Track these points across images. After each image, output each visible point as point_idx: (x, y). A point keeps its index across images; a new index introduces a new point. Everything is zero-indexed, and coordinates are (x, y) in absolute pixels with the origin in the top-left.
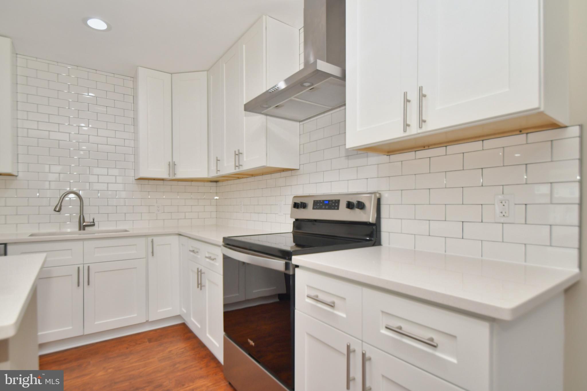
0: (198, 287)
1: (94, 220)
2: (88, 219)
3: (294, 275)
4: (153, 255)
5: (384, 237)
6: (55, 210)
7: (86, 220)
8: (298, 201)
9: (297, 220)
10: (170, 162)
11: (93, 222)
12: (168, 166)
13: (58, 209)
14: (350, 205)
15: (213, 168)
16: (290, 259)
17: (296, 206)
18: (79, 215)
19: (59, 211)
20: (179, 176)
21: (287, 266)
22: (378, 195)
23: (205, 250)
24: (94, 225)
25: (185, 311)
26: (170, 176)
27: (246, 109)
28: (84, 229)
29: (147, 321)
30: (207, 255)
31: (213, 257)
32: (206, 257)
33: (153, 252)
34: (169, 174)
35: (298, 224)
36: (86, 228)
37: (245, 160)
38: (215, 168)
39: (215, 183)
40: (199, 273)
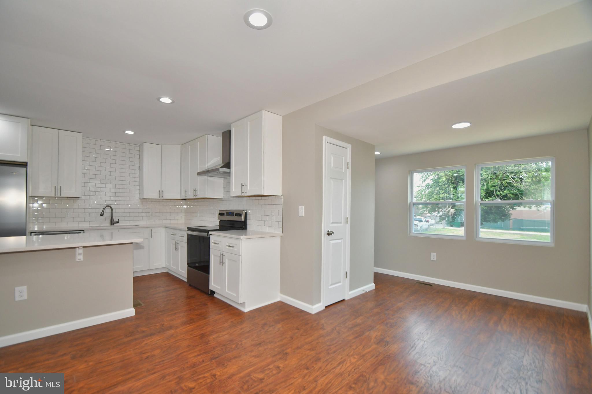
0: (176, 250)
1: (118, 220)
2: (115, 219)
3: (210, 238)
4: (152, 237)
5: (248, 226)
6: (101, 215)
7: (114, 220)
8: (221, 212)
9: (221, 220)
10: (160, 191)
11: (118, 221)
12: (159, 192)
13: (102, 215)
14: (237, 215)
15: (183, 194)
16: (209, 233)
17: (220, 214)
18: (111, 217)
19: (103, 216)
20: (164, 198)
21: (208, 234)
22: (245, 212)
23: (179, 233)
24: (118, 223)
25: (168, 264)
26: (160, 198)
27: (197, 175)
28: (113, 225)
29: (149, 269)
30: (180, 235)
31: (183, 236)
32: (180, 236)
33: (152, 236)
34: (159, 196)
35: (221, 221)
36: (115, 224)
37: (198, 193)
38: (184, 194)
39: (184, 200)
40: (176, 244)
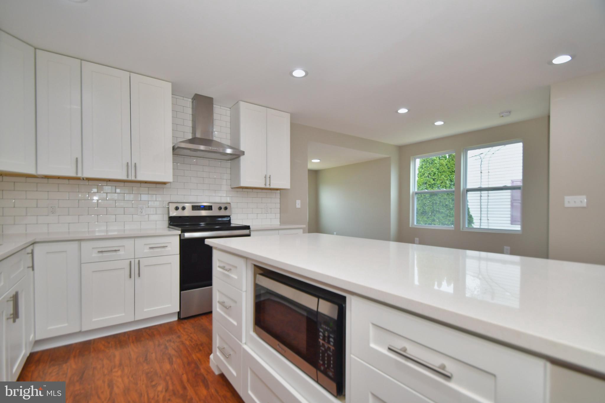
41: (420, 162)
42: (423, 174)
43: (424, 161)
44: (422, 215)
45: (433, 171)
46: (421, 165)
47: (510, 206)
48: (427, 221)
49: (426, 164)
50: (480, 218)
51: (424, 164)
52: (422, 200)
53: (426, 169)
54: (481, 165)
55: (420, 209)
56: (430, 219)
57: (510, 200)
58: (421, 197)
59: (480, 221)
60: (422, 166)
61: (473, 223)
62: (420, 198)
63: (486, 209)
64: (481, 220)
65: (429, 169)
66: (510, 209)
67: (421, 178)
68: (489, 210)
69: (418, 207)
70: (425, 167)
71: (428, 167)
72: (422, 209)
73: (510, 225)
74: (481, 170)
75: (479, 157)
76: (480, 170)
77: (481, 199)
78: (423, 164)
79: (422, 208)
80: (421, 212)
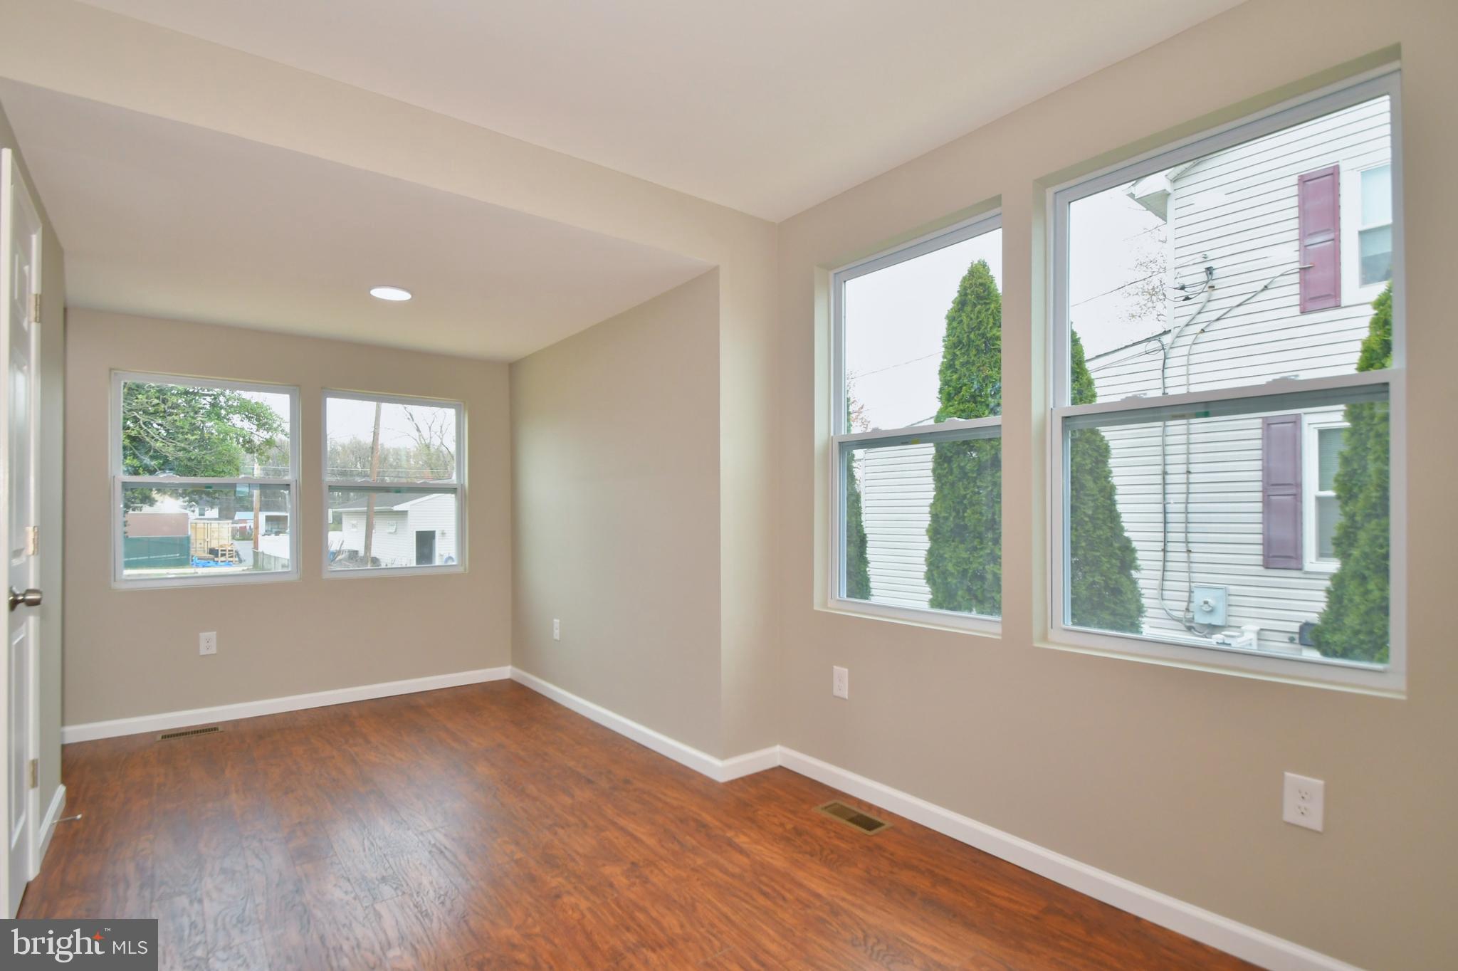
41: (946, 347)
42: (955, 388)
43: (960, 342)
44: (953, 541)
45: (992, 377)
46: (949, 357)
47: (1259, 507)
48: (971, 563)
49: (964, 353)
50: (1163, 544)
51: (958, 353)
52: (953, 485)
53: (964, 370)
54: (1163, 371)
55: (946, 519)
56: (981, 553)
57: (1259, 486)
58: (951, 475)
59: (1162, 553)
60: (953, 360)
61: (1137, 569)
62: (945, 476)
63: (1182, 517)
64: (1164, 551)
65: (974, 369)
66: (1259, 517)
67: (951, 404)
68: (1192, 517)
69: (939, 509)
70: (963, 365)
71: (973, 364)
72: (951, 519)
73: (1261, 570)
74: (1165, 388)
75: (1154, 345)
76: (1161, 386)
77: (1165, 484)
78: (955, 354)
79: (954, 514)
80: (949, 529)
